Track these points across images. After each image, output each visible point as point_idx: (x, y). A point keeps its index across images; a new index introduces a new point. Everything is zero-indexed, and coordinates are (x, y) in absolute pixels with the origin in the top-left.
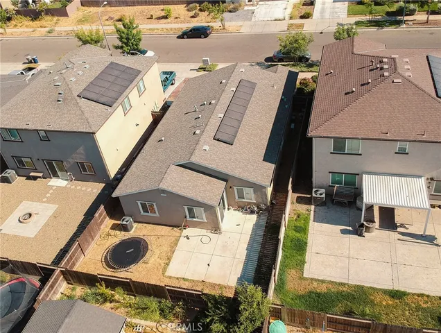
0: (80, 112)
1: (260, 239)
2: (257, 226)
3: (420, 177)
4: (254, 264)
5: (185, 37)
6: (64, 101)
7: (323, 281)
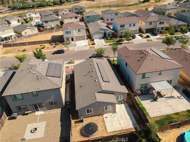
0: (51, 82)
1: (130, 111)
2: (126, 107)
3: (164, 81)
4: (134, 119)
5: (55, 54)
6: (41, 79)
7: (157, 117)
